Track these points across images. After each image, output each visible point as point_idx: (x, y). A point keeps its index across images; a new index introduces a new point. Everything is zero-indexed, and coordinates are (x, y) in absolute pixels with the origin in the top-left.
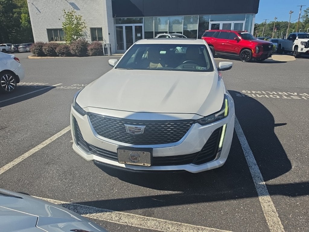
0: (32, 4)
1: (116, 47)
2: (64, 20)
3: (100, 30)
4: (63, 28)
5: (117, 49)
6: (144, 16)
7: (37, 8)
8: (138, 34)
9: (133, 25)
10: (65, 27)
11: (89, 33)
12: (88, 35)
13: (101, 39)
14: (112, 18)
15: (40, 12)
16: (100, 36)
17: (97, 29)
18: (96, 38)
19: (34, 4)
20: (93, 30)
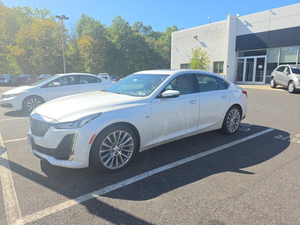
0: (174, 46)
1: (235, 79)
2: (192, 56)
3: (222, 63)
4: (190, 63)
5: (236, 81)
6: (268, 48)
7: (177, 49)
8: (259, 66)
9: (255, 58)
10: (192, 62)
11: (212, 66)
12: (210, 68)
13: (221, 71)
14: (235, 52)
15: (178, 52)
16: (221, 69)
17: (219, 63)
18: (217, 70)
19: (175, 46)
20: (215, 63)
